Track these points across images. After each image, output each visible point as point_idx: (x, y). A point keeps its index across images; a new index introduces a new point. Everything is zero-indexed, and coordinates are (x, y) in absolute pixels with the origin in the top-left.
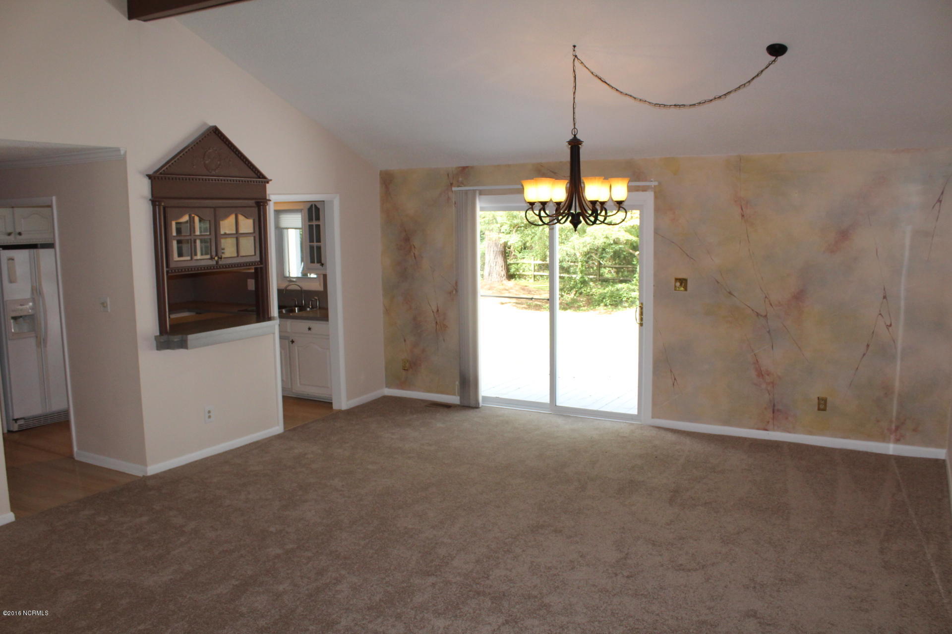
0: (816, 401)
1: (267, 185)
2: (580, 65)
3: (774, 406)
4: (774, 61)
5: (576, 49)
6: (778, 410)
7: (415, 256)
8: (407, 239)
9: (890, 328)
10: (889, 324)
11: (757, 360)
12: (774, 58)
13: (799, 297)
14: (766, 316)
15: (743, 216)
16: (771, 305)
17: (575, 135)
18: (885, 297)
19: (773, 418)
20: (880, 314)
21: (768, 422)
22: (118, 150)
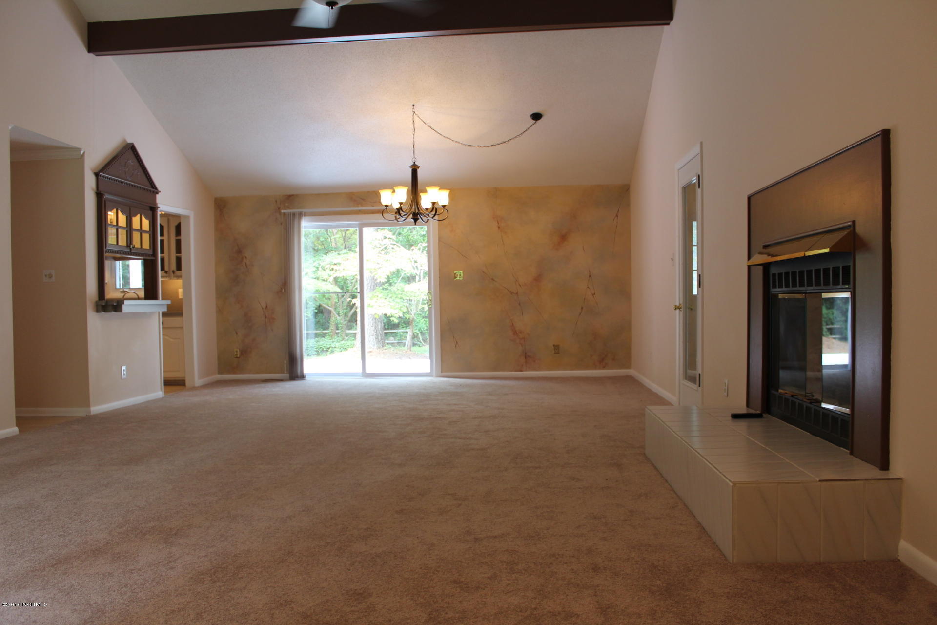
0: (553, 347)
1: (157, 195)
2: (418, 118)
3: (526, 354)
4: (535, 123)
5: (414, 107)
6: (529, 356)
7: (246, 265)
8: (239, 252)
9: (595, 296)
10: (593, 293)
11: (513, 324)
12: (535, 121)
13: (538, 279)
14: (517, 293)
15: (499, 227)
16: (520, 286)
17: (414, 162)
18: (590, 276)
19: (526, 362)
20: (588, 287)
21: (523, 365)
22: (80, 150)
